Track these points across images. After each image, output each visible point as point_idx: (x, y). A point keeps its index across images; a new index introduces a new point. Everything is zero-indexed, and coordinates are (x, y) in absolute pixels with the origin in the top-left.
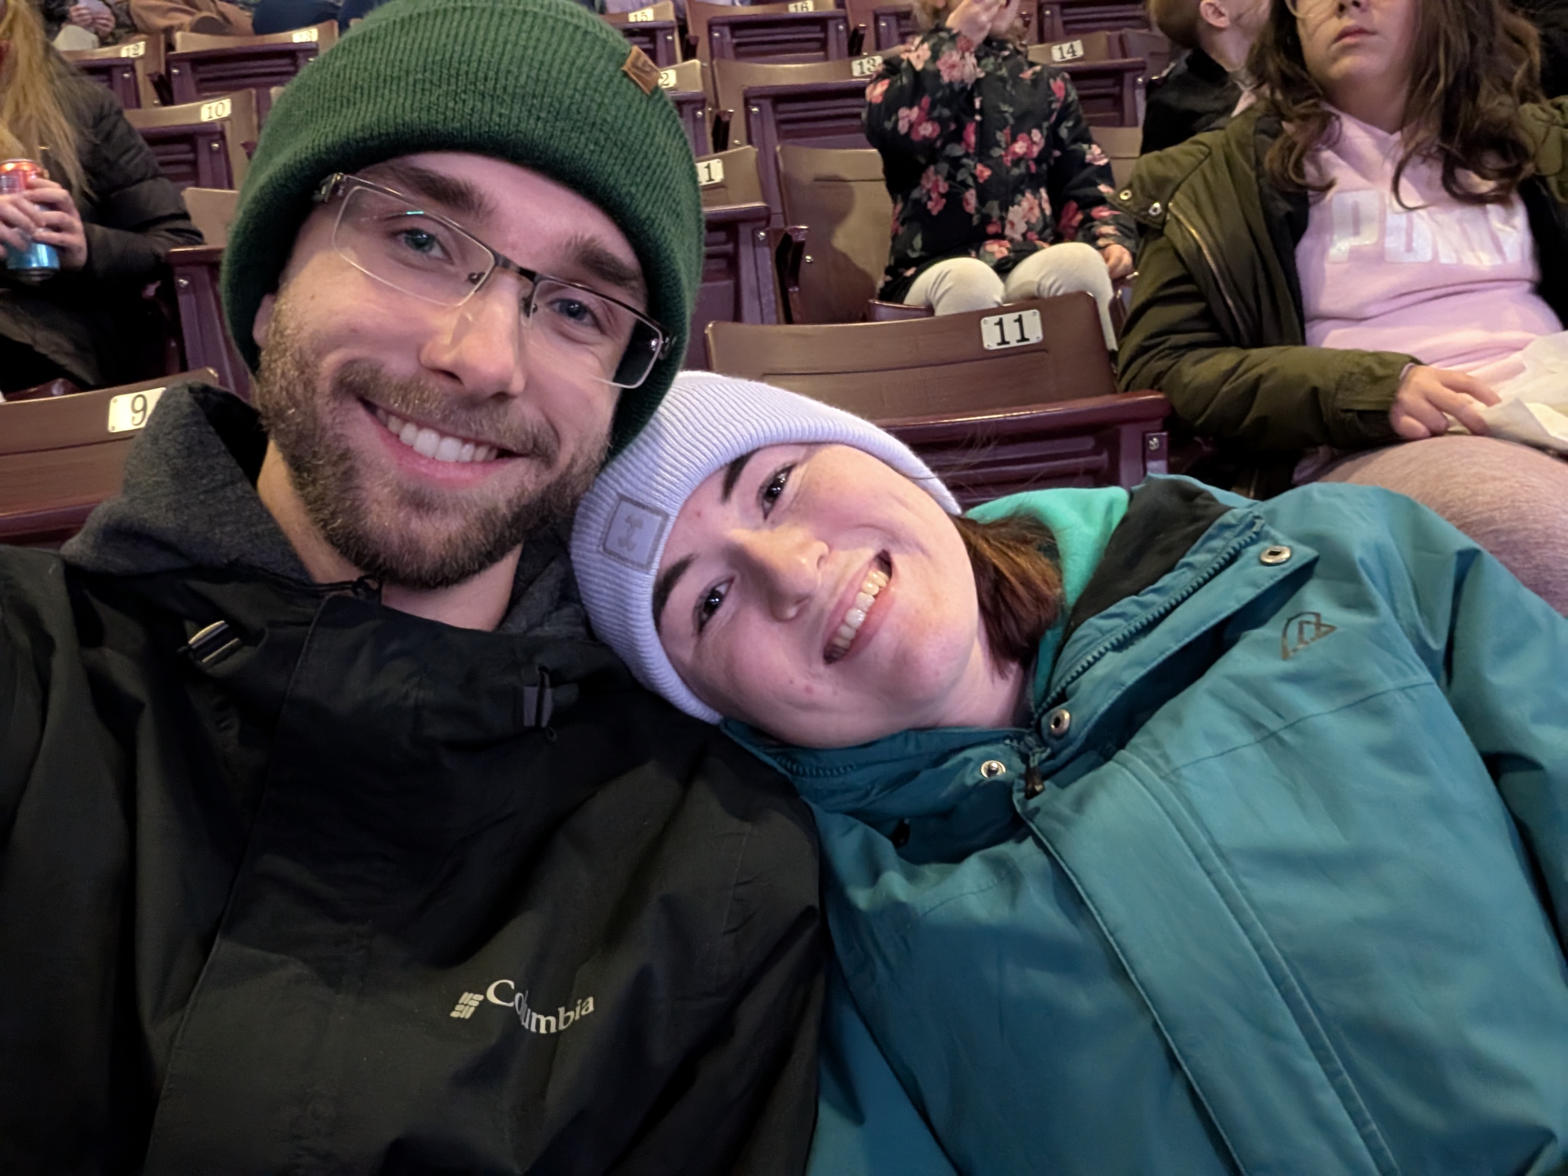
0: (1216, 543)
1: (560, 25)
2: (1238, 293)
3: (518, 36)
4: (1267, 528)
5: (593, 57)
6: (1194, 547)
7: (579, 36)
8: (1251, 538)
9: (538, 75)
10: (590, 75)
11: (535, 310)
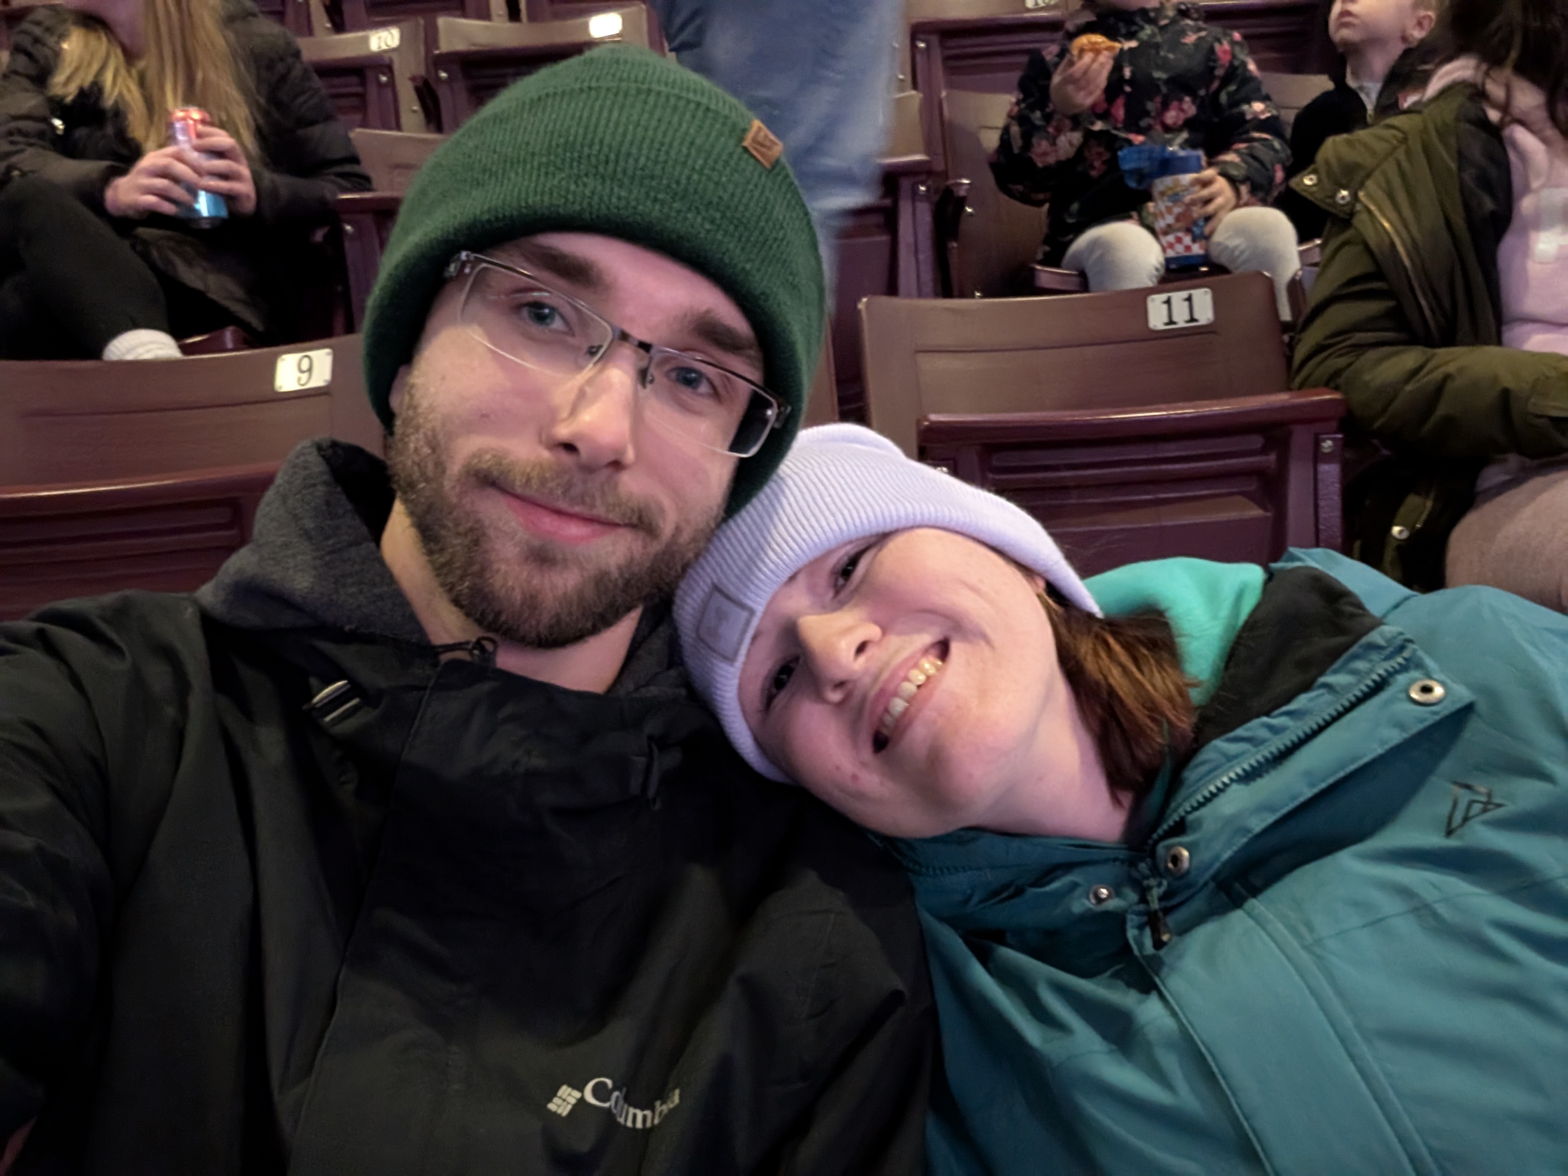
0: (1360, 665)
1: (682, 103)
2: (1433, 292)
3: (640, 116)
4: (1421, 653)
5: (714, 134)
6: (1336, 665)
7: (700, 113)
8: (1400, 664)
9: (657, 156)
10: (709, 154)
11: (652, 381)
